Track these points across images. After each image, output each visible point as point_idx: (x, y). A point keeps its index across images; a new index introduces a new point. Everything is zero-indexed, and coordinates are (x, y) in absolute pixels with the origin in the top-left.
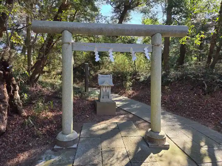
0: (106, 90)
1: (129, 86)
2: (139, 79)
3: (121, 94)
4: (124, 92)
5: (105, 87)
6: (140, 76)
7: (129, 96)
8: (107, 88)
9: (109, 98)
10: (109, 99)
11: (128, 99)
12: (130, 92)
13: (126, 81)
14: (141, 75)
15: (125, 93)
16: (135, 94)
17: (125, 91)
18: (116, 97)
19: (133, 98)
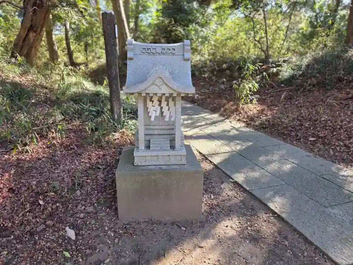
0: (162, 113)
1: (250, 91)
2: (277, 74)
3: (226, 115)
4: (235, 107)
5: (155, 99)
6: (280, 66)
7: (250, 121)
8: (164, 104)
9: (173, 147)
10: (172, 153)
11: (248, 129)
12: (253, 108)
13: (243, 78)
14: (284, 61)
15: (237, 110)
16: (266, 115)
17: (238, 105)
18: (214, 123)
19: (262, 127)
